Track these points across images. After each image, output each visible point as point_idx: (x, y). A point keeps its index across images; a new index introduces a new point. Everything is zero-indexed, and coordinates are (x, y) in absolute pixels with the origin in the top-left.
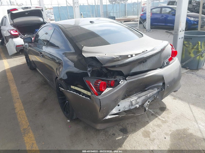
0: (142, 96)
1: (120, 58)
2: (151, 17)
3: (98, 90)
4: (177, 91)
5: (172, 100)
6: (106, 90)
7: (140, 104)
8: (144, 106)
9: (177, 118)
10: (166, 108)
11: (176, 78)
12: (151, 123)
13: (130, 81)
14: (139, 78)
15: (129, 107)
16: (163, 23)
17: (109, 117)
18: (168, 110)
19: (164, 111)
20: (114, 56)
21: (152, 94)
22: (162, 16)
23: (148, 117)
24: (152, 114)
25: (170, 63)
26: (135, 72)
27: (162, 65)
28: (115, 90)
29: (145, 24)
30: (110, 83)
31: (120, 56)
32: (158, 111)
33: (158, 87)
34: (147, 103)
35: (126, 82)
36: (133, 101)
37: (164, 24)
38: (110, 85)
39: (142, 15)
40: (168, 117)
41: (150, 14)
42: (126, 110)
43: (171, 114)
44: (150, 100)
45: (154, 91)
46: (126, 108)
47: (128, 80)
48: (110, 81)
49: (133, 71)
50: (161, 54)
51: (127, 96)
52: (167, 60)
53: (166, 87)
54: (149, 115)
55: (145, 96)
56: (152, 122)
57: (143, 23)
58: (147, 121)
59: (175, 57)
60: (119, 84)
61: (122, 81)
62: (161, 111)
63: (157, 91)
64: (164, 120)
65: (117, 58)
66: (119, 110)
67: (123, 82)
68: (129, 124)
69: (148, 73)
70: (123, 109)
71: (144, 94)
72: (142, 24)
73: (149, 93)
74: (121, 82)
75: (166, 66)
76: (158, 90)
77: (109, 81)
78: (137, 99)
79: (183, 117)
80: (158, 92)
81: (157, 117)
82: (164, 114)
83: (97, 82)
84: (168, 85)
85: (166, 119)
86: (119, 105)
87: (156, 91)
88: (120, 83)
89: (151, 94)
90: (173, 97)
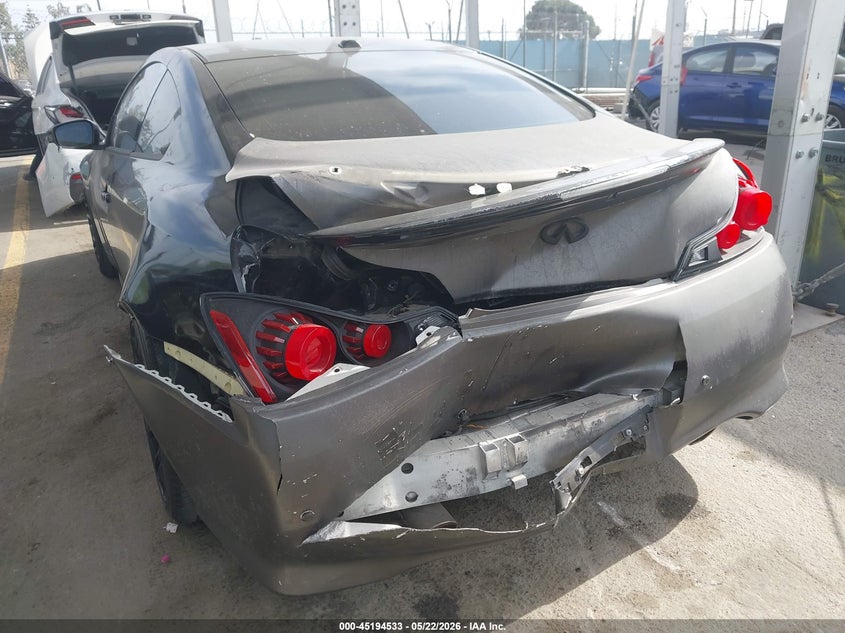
0: (547, 428)
1: (425, 198)
2: (681, 85)
3: (278, 370)
4: (760, 413)
5: (733, 462)
6: (331, 373)
7: (537, 468)
8: (555, 481)
9: (747, 563)
10: (697, 500)
11: (753, 342)
12: (595, 580)
13: (478, 336)
14: (535, 323)
15: (469, 480)
16: (738, 116)
17: (345, 530)
18: (705, 512)
19: (680, 518)
20: (385, 182)
21: (609, 417)
22: (735, 85)
23: (590, 543)
24: (615, 532)
25: (725, 258)
26: (519, 290)
27: (676, 263)
28: (380, 375)
29: (655, 119)
30: (358, 337)
31: (424, 187)
32: (649, 513)
33: (645, 384)
34: (576, 466)
35: (454, 339)
36: (492, 447)
37: (741, 120)
38: (362, 351)
39: (642, 79)
40: (699, 556)
41: (677, 73)
42: (452, 495)
43: (718, 542)
44: (595, 449)
45: (623, 402)
46: (450, 488)
47: (468, 326)
48: (359, 324)
49: (508, 282)
50: (671, 201)
51: (466, 418)
52: (710, 239)
53: (691, 384)
54: (597, 531)
55: (565, 429)
56: (603, 574)
57: (646, 114)
58: (578, 564)
59: (754, 228)
60: (415, 345)
61: (432, 329)
62: (665, 515)
63: (642, 405)
64: (673, 567)
65: (398, 195)
66: (411, 496)
67: (438, 338)
68: (477, 572)
69: (592, 298)
70: (435, 493)
71: (562, 418)
72: (642, 116)
73: (590, 413)
74: (429, 334)
75: (703, 271)
76: (648, 400)
77: (353, 324)
78: (518, 440)
79: (782, 560)
80: (647, 411)
81: (635, 547)
82: (680, 535)
83: (274, 324)
84: (705, 377)
85: (688, 563)
86: (408, 469)
87: (632, 404)
88: (419, 339)
89: (602, 416)
90: (739, 447)
